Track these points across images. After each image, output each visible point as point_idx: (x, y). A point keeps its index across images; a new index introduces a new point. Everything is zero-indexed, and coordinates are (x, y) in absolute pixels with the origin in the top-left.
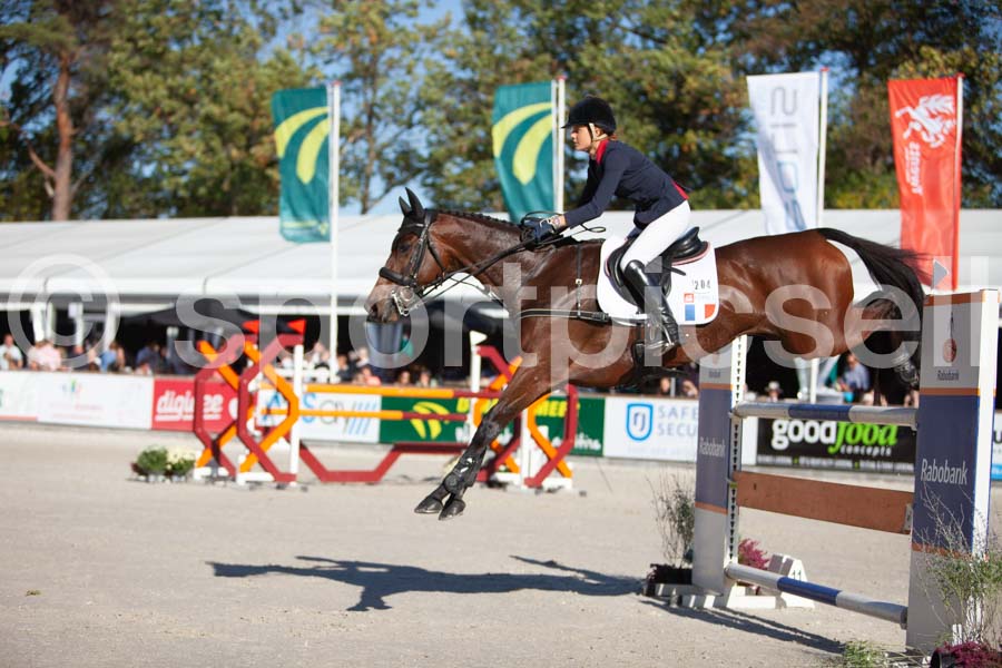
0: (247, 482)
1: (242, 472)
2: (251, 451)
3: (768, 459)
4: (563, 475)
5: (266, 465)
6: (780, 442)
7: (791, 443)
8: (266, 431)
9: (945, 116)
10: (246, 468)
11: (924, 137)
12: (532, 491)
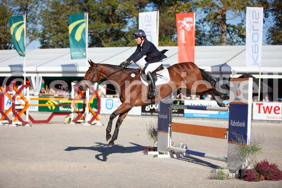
0: (15, 124)
1: (14, 122)
2: (16, 116)
3: (144, 113)
4: (97, 120)
5: (20, 120)
6: (148, 109)
7: (151, 109)
8: (20, 110)
9: (190, 23)
10: (14, 121)
11: (185, 28)
12: (90, 125)
